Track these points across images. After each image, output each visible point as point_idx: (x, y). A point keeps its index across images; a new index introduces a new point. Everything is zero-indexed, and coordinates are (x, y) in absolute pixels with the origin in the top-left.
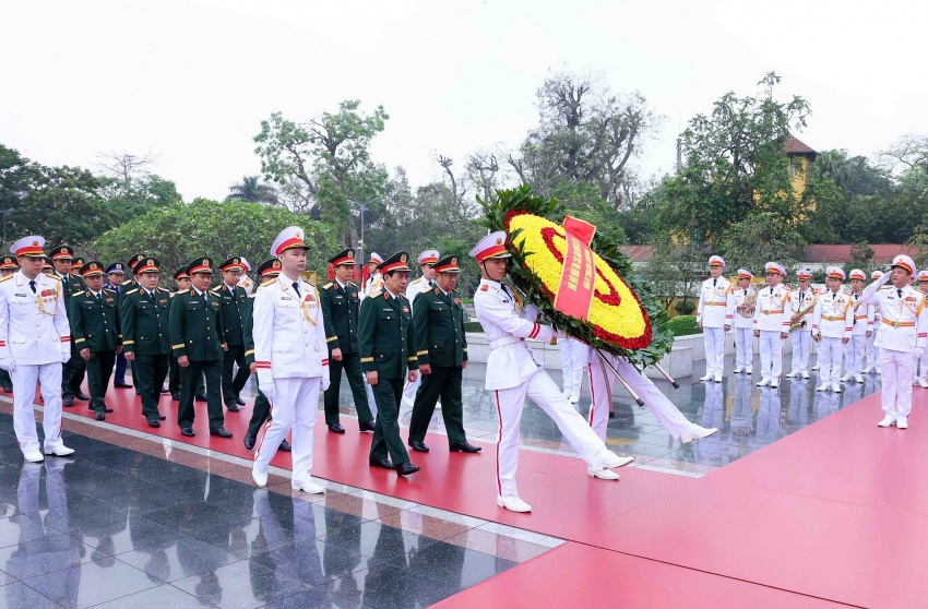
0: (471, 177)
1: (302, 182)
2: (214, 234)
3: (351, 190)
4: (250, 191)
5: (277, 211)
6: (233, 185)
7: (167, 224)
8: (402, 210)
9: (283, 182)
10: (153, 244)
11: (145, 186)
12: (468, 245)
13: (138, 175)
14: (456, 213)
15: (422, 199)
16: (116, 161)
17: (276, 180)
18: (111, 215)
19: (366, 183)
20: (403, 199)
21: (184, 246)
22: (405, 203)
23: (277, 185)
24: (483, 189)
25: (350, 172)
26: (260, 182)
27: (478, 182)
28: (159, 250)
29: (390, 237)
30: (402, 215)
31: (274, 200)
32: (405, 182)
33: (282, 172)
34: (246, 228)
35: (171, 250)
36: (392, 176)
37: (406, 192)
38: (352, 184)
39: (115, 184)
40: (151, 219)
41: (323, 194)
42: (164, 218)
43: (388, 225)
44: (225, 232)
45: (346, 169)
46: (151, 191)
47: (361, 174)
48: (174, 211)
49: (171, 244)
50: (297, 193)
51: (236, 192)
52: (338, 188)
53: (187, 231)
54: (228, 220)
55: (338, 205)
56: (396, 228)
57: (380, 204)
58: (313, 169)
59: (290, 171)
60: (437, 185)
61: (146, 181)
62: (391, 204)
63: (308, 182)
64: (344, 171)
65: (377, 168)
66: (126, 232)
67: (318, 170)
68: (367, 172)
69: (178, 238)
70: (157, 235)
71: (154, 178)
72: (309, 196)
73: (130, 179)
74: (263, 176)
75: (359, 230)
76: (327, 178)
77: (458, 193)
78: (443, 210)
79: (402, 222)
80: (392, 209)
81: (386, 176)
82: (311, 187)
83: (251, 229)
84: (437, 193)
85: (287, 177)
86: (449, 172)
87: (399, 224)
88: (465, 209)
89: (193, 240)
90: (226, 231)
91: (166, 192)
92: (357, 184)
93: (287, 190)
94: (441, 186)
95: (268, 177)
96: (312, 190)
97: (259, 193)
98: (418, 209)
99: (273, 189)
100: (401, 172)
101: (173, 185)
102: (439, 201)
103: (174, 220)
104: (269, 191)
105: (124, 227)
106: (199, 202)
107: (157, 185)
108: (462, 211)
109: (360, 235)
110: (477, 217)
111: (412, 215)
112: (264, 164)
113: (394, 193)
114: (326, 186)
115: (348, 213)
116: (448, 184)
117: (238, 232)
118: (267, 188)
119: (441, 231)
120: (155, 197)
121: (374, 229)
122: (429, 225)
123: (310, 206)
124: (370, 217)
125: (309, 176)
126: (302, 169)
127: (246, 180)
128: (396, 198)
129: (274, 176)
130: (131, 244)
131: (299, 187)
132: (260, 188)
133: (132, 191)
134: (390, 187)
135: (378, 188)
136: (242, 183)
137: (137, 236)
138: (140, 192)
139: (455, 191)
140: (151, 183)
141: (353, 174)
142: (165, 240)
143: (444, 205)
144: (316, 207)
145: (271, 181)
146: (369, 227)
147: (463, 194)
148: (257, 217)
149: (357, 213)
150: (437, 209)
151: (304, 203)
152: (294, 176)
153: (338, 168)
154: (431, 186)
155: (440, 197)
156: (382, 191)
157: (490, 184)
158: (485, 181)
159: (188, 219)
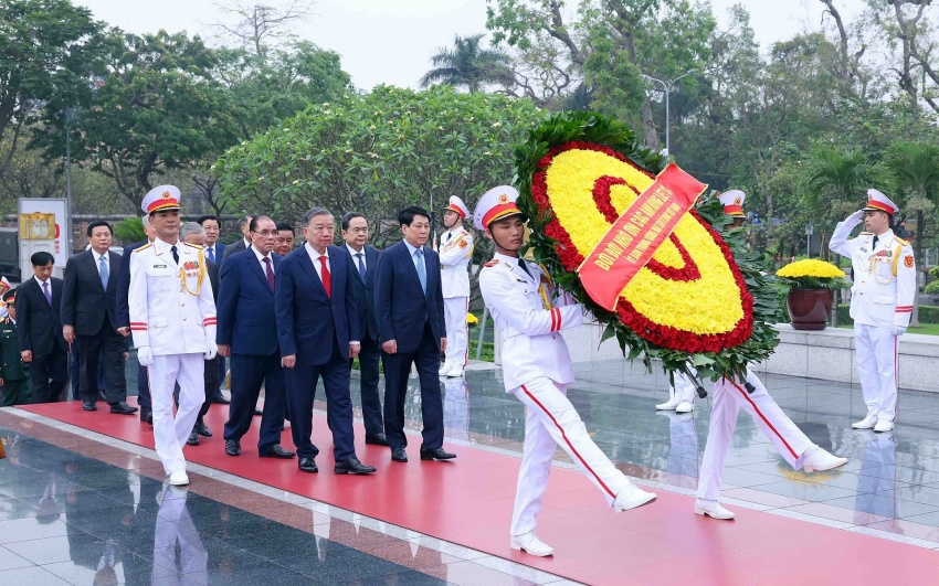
0: (877, 20)
1: (558, 43)
2: (407, 150)
3: (647, 54)
4: (465, 64)
5: (515, 106)
6: (437, 53)
7: (330, 134)
8: (743, 90)
9: (525, 45)
10: (306, 169)
11: (290, 62)
12: (865, 156)
13: (279, 43)
14: (847, 92)
15: (780, 68)
16: (244, 18)
17: (512, 42)
18: (234, 114)
19: (676, 40)
20: (744, 67)
21: (357, 170)
22: (748, 76)
23: (513, 52)
24: (900, 43)
25: (645, 20)
26: (485, 45)
27: (891, 29)
28: (316, 178)
29: (719, 140)
30: (742, 97)
31: (507, 78)
32: (747, 34)
33: (521, 27)
34: (461, 138)
35: (335, 180)
36: (724, 25)
37: (749, 54)
38: (651, 43)
39: (242, 60)
40: (304, 125)
41: (596, 65)
42: (325, 124)
43: (715, 118)
44: (426, 147)
45: (638, 17)
46: (300, 70)
47: (666, 24)
48: (341, 111)
49: (335, 166)
50: (549, 65)
51: (442, 65)
52: (623, 52)
53: (362, 145)
54: (430, 124)
55: (623, 85)
56: (730, 124)
57: (701, 79)
58: (579, 18)
59: (536, 22)
60: (810, 38)
61: (292, 52)
62: (721, 79)
63: (568, 43)
64: (634, 19)
65: (696, 11)
66: (263, 148)
67: (586, 21)
68: (677, 19)
69: (348, 157)
70: (314, 153)
71: (305, 46)
72: (570, 69)
73: (265, 50)
74: (490, 35)
75: (661, 130)
76: (603, 35)
77: (851, 51)
78: (821, 86)
79: (742, 112)
80: (724, 87)
81: (712, 26)
82: (574, 52)
83: (470, 139)
84: (809, 53)
85: (532, 37)
86: (834, 13)
87: (736, 115)
88: (864, 81)
89: (371, 160)
90: (428, 144)
91: (323, 72)
92: (659, 44)
93: (533, 58)
94: (818, 39)
95: (499, 37)
96: (575, 56)
97: (481, 65)
98: (773, 88)
99: (507, 59)
100: (741, 15)
101: (336, 59)
102: (814, 68)
103: (341, 125)
104: (500, 63)
105: (260, 139)
106: (382, 93)
107: (309, 59)
108: (858, 87)
109: (663, 139)
110: (887, 98)
111: (760, 96)
112: (491, 13)
113: (727, 57)
114: (601, 49)
115: (640, 99)
116: (832, 35)
117: (448, 144)
118: (495, 57)
119: (818, 127)
120: (306, 80)
121: (690, 127)
122: (794, 116)
123: (573, 86)
124: (681, 104)
125: (571, 32)
126: (558, 21)
127: (458, 42)
128: (731, 67)
129: (508, 34)
130: (272, 168)
131: (553, 53)
132: (485, 55)
133: (270, 72)
134: (720, 46)
135: (699, 49)
136: (452, 49)
137: (281, 156)
138: (282, 74)
139: (844, 48)
140: (300, 56)
141: (649, 24)
142: (327, 163)
143: (822, 77)
144: (582, 87)
145: (503, 43)
146: (679, 123)
147: (860, 54)
148: (481, 118)
149: (658, 97)
150: (809, 85)
151: (561, 82)
152: (544, 33)
153: (623, 15)
154: (798, 41)
155: (816, 60)
156: (704, 56)
157: (915, 32)
158: (904, 26)
159: (363, 123)
